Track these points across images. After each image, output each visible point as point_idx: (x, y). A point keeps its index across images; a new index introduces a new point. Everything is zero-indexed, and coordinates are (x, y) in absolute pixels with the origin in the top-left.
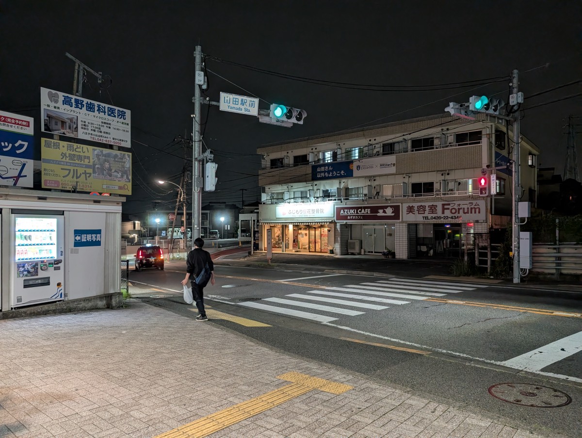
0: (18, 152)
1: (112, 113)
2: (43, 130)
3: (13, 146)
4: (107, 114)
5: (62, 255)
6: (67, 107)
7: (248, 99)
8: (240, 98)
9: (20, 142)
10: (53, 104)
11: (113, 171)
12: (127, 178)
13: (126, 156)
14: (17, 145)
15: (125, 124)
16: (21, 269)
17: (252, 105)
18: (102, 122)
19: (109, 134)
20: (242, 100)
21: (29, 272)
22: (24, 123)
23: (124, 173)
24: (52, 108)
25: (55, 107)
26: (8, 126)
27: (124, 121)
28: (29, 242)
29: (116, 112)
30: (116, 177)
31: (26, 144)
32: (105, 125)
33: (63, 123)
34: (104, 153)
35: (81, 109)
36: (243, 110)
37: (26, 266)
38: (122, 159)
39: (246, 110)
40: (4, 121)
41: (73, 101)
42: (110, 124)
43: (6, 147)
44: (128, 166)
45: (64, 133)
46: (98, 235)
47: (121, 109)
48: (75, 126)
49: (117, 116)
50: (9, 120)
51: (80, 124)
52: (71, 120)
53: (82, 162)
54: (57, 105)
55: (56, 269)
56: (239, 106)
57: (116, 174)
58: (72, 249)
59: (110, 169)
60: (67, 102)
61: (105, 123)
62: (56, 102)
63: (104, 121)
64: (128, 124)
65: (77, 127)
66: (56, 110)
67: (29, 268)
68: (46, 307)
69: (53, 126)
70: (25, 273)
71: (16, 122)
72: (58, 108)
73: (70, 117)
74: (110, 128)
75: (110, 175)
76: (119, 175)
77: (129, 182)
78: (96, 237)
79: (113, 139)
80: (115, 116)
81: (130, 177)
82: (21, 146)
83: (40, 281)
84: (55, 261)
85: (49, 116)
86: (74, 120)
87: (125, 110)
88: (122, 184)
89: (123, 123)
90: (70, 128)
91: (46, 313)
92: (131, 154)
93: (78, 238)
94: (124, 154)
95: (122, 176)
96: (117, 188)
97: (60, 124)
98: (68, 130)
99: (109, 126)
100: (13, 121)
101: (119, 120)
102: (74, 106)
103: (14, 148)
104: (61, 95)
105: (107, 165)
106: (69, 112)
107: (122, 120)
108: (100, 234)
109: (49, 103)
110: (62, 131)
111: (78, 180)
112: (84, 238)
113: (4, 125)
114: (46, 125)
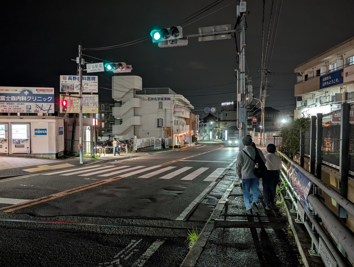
0: (49, 101)
1: (89, 79)
2: (60, 91)
3: (47, 99)
4: (86, 80)
5: (29, 137)
6: (70, 81)
7: (98, 64)
8: (94, 64)
9: (49, 97)
10: (64, 81)
11: (89, 104)
12: (96, 106)
13: (96, 96)
14: (48, 99)
15: (95, 82)
16: (14, 141)
17: (100, 66)
18: (84, 84)
19: (88, 88)
20: (96, 65)
21: (17, 142)
22: (51, 90)
23: (94, 104)
24: (64, 82)
25: (65, 82)
26: (45, 92)
27: (95, 81)
28: (17, 133)
29: (91, 78)
30: (91, 106)
31: (51, 98)
32: (86, 85)
33: (68, 87)
34: (85, 96)
35: (75, 80)
36: (97, 70)
37: (16, 141)
38: (93, 98)
39: (98, 69)
40: (44, 91)
41: (72, 78)
42: (88, 84)
43: (44, 100)
44: (96, 101)
45: (68, 91)
46: (45, 131)
47: (93, 76)
48: (73, 87)
49: (91, 80)
50: (45, 90)
51: (75, 86)
52: (71, 85)
53: (76, 102)
54: (66, 81)
55: (26, 142)
56: (95, 68)
57: (91, 105)
58: (34, 136)
59: (88, 103)
60: (70, 79)
61: (86, 84)
62: (66, 80)
63: (85, 83)
64: (96, 82)
65: (74, 88)
66: (66, 83)
67: (17, 141)
68: (23, 155)
69: (64, 89)
70: (16, 143)
71: (48, 91)
72: (66, 82)
73: (71, 84)
74: (88, 85)
75: (88, 106)
76: (92, 105)
77: (97, 107)
78: (44, 132)
79: (89, 90)
80: (90, 80)
81: (98, 106)
82: (50, 99)
83: (21, 146)
84: (26, 139)
85: (63, 86)
86: (73, 85)
87: (95, 76)
88: (93, 109)
89: (94, 82)
90: (71, 89)
91: (22, 157)
92: (98, 95)
93: (36, 132)
94: (95, 96)
95: (94, 105)
96: (91, 111)
97: (67, 88)
98: (70, 90)
99: (87, 85)
100: (47, 90)
101: (92, 81)
102: (72, 80)
103: (47, 100)
104: (67, 76)
105: (87, 101)
106: (71, 83)
107: (94, 81)
108: (46, 130)
109: (63, 80)
110: (68, 90)
111: (74, 109)
112: (39, 132)
113: (44, 92)
114: (62, 89)
